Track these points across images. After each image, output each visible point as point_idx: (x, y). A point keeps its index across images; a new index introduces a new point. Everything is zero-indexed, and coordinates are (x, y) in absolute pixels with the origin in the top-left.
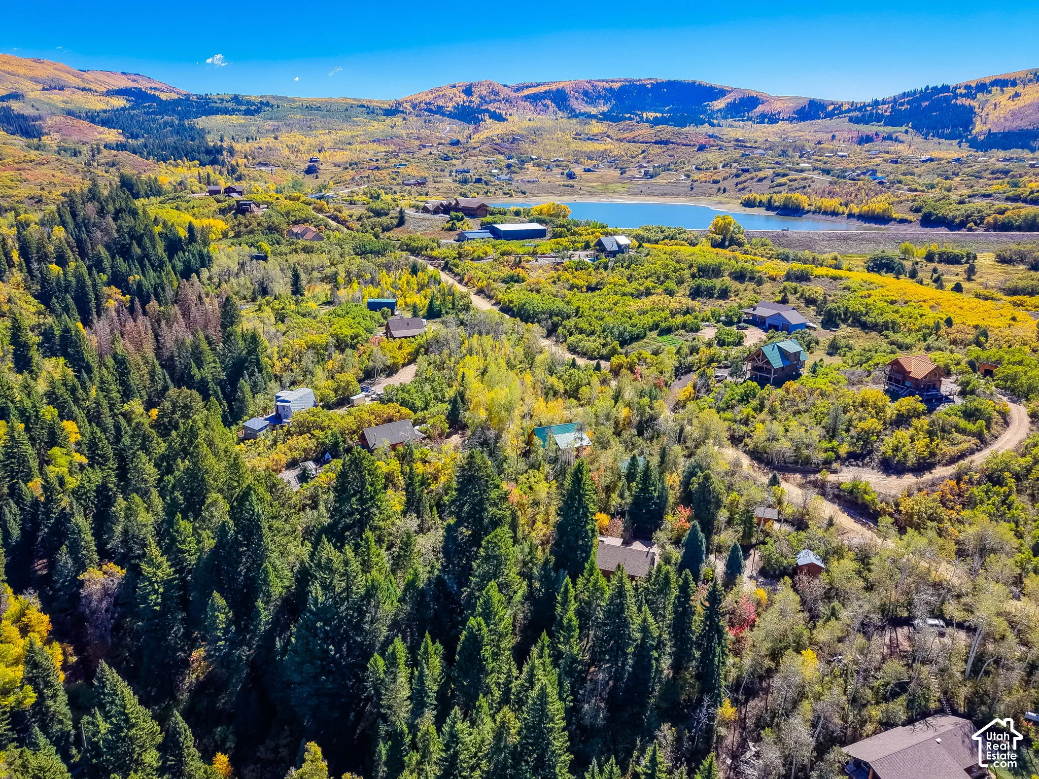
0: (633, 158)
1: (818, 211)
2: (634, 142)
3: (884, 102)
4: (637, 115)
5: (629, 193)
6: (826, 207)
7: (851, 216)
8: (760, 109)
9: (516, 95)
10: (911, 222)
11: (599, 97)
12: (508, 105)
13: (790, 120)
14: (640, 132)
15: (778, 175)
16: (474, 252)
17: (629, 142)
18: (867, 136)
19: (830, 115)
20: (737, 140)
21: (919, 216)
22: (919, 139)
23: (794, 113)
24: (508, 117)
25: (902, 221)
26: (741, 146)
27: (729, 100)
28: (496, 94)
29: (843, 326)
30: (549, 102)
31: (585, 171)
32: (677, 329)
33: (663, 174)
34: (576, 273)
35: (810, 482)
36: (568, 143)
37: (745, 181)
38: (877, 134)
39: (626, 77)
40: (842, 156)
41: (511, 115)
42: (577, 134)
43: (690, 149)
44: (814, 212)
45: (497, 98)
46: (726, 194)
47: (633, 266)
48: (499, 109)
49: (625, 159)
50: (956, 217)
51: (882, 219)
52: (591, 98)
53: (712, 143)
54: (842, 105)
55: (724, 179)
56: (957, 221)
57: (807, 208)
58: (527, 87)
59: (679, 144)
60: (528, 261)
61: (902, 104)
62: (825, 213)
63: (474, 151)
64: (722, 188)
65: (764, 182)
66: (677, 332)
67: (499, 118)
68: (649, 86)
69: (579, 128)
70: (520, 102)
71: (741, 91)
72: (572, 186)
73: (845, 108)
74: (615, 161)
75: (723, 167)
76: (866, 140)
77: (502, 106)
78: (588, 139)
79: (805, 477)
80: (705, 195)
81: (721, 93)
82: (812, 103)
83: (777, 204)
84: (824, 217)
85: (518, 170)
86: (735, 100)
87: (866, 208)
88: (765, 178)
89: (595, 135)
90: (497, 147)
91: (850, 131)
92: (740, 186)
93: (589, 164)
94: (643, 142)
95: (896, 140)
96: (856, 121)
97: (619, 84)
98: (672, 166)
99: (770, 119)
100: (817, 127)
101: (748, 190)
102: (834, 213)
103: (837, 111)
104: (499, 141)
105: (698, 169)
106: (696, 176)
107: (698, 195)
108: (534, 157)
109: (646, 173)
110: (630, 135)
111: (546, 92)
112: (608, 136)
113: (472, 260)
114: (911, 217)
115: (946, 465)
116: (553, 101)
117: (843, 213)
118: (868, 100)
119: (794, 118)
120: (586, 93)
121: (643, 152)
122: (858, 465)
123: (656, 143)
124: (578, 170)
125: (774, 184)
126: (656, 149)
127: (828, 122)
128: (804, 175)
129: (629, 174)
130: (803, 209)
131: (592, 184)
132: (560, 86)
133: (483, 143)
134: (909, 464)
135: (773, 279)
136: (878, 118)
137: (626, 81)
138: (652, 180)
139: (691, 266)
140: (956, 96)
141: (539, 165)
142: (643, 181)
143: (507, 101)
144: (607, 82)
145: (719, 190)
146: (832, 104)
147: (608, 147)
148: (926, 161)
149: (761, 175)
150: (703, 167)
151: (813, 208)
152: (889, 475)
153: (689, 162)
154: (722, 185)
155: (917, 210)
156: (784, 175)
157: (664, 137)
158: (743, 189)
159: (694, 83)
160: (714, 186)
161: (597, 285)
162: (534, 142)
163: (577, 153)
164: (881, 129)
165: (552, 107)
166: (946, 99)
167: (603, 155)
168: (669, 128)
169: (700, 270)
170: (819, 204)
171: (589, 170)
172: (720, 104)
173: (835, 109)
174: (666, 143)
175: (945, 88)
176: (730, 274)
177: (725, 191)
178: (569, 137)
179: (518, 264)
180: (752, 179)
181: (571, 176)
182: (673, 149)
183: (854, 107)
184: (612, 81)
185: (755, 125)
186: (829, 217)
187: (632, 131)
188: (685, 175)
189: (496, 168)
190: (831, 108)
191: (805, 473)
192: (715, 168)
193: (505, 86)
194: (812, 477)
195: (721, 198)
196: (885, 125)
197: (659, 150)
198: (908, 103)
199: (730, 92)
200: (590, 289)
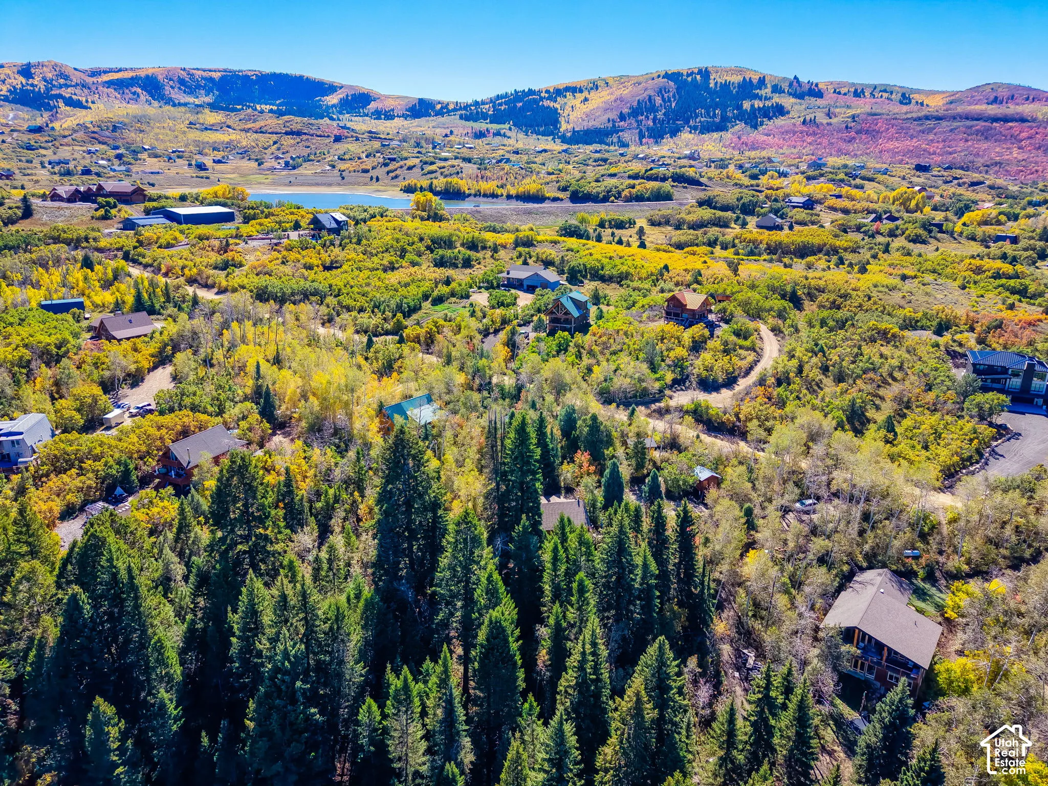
0: (266, 149)
1: (478, 194)
2: (261, 132)
3: (483, 103)
4: (249, 107)
5: (274, 184)
6: (485, 191)
7: (509, 197)
8: (373, 106)
9: (95, 79)
10: (562, 200)
11: (199, 87)
12: (86, 91)
13: (405, 117)
14: (267, 123)
15: (426, 163)
16: (158, 238)
17: (256, 132)
18: (480, 132)
19: (439, 113)
20: (370, 132)
21: (568, 194)
22: (521, 135)
23: (407, 110)
24: (90, 105)
25: (555, 199)
26: (376, 138)
27: (341, 96)
28: (67, 77)
29: (586, 281)
30: (139, 90)
31: (214, 161)
32: (448, 298)
33: (305, 165)
34: (304, 253)
35: (654, 411)
36: (184, 133)
37: (396, 170)
38: (487, 130)
39: (225, 67)
40: (470, 148)
41: (93, 102)
42: (191, 123)
43: (327, 140)
44: (475, 195)
45: (69, 83)
46: (380, 182)
47: (364, 242)
48: (75, 94)
49: (257, 150)
50: (598, 193)
51: (537, 198)
52: (190, 87)
53: (346, 134)
54: (448, 104)
55: (373, 168)
56: (601, 196)
57: (467, 192)
58: (105, 72)
59: (312, 135)
60: (237, 244)
61: (501, 104)
62: (485, 195)
63: (66, 140)
64: (375, 177)
65: (414, 170)
66: (449, 301)
67: (78, 105)
68: (254, 77)
69: (193, 118)
70: (100, 88)
71: (351, 87)
72: (207, 178)
73: (451, 107)
74: (245, 152)
75: (367, 157)
76: (480, 135)
77: (78, 91)
78: (206, 129)
79: (648, 407)
80: (358, 184)
81: (331, 89)
82: (421, 101)
83: (438, 189)
84: (485, 199)
85: (133, 161)
86: (347, 96)
87: (521, 189)
88: (414, 166)
89: (213, 125)
90: (96, 136)
91: (464, 127)
92: (391, 175)
93: (219, 155)
94: (272, 133)
95: (504, 135)
96: (466, 118)
97: (219, 74)
98: (312, 157)
99: (386, 116)
100: (434, 124)
101: (401, 178)
102: (494, 196)
103: (444, 110)
104: (96, 129)
105: (342, 159)
106: (342, 166)
107: (350, 184)
108: (147, 147)
109: (287, 164)
110: (257, 125)
111: (132, 78)
112: (229, 127)
113: (160, 247)
114: (560, 195)
115: (744, 377)
116: (144, 88)
117: (502, 195)
118: (470, 101)
119: (408, 115)
120: (182, 82)
121: (275, 143)
122: (682, 390)
123: (287, 133)
124: (208, 161)
125: (426, 171)
126: (288, 141)
127: (440, 119)
128: (450, 163)
129: (266, 165)
130: (464, 192)
131: (229, 176)
132: (150, 72)
133: (75, 131)
134: (721, 380)
135: (504, 247)
136: (484, 116)
137: (225, 71)
138: (295, 171)
139: (421, 239)
140: (542, 99)
141: (156, 156)
142: (284, 173)
143: (83, 86)
144: (204, 71)
145: (372, 178)
146: (439, 103)
147: (233, 137)
148: (541, 152)
149: (410, 163)
150: (346, 157)
151: (473, 192)
152: (710, 393)
153: (329, 153)
154: (374, 173)
155: (564, 189)
156: (432, 163)
157: (295, 127)
158: (396, 177)
159: (301, 77)
160: (365, 175)
161: (332, 263)
162: (142, 131)
163: (197, 143)
164: (490, 126)
165: (144, 96)
166: (535, 101)
167: (229, 146)
168: (299, 119)
169: (433, 242)
170: (477, 188)
171: (219, 162)
172: (332, 99)
173: (442, 108)
174: (299, 133)
175: (531, 92)
176: (463, 245)
177: (378, 179)
178: (183, 127)
179: (225, 249)
180: (401, 167)
181: (201, 167)
182: (307, 139)
183: (458, 107)
184: (210, 71)
185: (373, 121)
186: (490, 199)
187: (254, 121)
188: (330, 165)
189: (103, 159)
190: (439, 106)
191: (646, 404)
192: (359, 158)
193: (75, 69)
194: (653, 407)
195: (376, 186)
196: (491, 122)
197: (292, 141)
198: (506, 103)
199: (341, 88)
200: (327, 268)
